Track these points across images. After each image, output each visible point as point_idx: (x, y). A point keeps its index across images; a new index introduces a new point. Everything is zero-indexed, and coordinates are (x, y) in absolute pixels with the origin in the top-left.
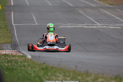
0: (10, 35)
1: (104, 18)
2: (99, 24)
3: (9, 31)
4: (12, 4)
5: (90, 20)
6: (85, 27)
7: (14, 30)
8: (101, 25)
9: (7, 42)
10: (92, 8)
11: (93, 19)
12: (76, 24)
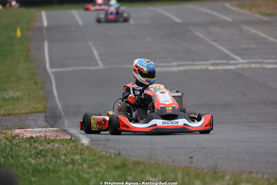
0: (42, 94)
1: (253, 46)
2: (241, 61)
3: (40, 86)
4: (45, 24)
5: (221, 50)
6: (211, 68)
7: (52, 83)
8: (245, 61)
9: (34, 110)
10: (224, 24)
11: (228, 50)
12: (190, 62)
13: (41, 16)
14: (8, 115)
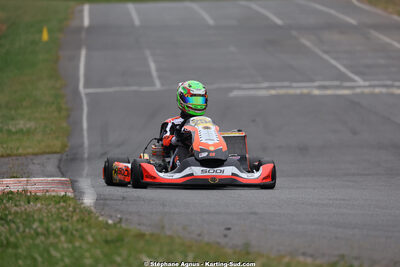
0: (64, 125)
1: (382, 61)
2: (361, 82)
3: (64, 113)
4: (86, 22)
5: (335, 67)
6: (316, 92)
7: (82, 109)
8: (367, 83)
9: (47, 150)
11: (345, 66)
12: (286, 84)
13: (82, 11)
14: (9, 156)
